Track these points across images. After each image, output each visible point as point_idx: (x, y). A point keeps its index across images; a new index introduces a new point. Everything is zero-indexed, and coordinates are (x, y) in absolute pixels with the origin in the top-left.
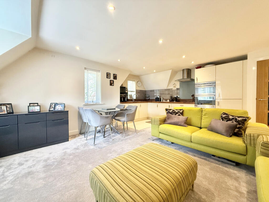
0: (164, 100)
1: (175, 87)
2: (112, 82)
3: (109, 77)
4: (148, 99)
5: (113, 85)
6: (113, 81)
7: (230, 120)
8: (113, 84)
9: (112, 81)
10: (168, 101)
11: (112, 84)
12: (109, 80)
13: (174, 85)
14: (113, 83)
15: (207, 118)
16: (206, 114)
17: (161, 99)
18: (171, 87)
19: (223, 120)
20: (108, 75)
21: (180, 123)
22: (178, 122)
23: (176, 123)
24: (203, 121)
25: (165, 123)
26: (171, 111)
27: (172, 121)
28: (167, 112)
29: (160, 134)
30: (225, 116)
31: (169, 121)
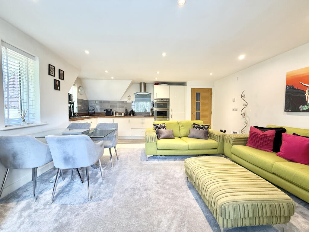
0: (117, 114)
1: (129, 99)
2: (57, 84)
3: (53, 73)
4: (94, 111)
5: (59, 89)
6: (59, 82)
7: (201, 128)
8: (59, 87)
9: (57, 82)
10: (123, 115)
11: (57, 86)
12: (53, 78)
13: (129, 98)
14: (59, 85)
15: (184, 128)
16: (183, 125)
17: (113, 113)
18: (125, 99)
19: (197, 129)
20: (51, 69)
21: (171, 136)
22: (170, 135)
23: (168, 137)
24: (181, 131)
25: (160, 138)
26: (159, 126)
27: (164, 136)
28: (155, 127)
29: (158, 151)
30: (196, 126)
31: (162, 136)
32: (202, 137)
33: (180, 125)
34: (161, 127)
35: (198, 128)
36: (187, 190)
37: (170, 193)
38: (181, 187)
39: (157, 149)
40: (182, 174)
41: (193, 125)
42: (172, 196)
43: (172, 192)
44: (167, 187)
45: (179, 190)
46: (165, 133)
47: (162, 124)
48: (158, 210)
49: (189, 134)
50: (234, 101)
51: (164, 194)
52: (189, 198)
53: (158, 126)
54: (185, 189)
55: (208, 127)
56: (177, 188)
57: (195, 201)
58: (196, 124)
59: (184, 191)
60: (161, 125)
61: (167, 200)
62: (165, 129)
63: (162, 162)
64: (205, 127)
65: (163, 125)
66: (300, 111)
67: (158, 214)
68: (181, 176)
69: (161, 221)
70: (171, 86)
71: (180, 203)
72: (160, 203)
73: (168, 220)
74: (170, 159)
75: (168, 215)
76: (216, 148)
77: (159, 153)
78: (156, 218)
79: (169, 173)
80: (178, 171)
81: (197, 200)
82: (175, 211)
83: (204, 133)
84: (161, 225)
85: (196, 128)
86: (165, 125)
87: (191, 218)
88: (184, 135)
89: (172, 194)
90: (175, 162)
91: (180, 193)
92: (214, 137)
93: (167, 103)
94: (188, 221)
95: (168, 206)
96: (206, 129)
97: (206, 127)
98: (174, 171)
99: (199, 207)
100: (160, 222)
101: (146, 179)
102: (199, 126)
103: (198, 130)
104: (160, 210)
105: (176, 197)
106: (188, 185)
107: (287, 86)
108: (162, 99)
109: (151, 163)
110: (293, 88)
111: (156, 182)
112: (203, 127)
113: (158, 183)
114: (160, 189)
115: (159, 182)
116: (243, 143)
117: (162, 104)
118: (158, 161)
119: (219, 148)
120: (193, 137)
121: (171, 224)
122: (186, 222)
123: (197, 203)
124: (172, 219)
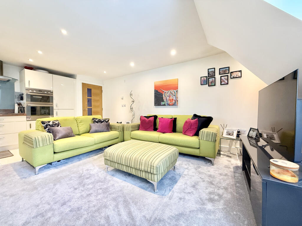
7: (102, 122)
15: (83, 124)
16: (81, 121)
21: (71, 134)
22: (69, 133)
23: (68, 135)
24: (80, 128)
25: (56, 139)
26: (51, 123)
27: (63, 134)
28: (44, 125)
29: (56, 155)
30: (97, 120)
31: (59, 135)
32: (105, 130)
33: (78, 121)
34: (55, 125)
35: (99, 122)
36: (111, 178)
37: (98, 190)
38: (105, 179)
39: (55, 153)
40: (97, 169)
41: (93, 119)
42: (102, 190)
43: (100, 188)
44: (91, 186)
45: (105, 182)
46: (63, 131)
47: (55, 121)
48: (98, 210)
49: (90, 130)
50: (122, 99)
51: (92, 193)
52: (118, 183)
53: (49, 123)
54: (110, 179)
55: (108, 120)
56: (102, 182)
57: (124, 182)
58: (96, 119)
59: (110, 181)
60: (53, 122)
61: (99, 197)
62: (61, 126)
63: (64, 168)
64: (105, 121)
65: (57, 122)
66: (161, 105)
67: (100, 213)
68: (98, 171)
69: (108, 216)
70: (55, 76)
71: (114, 190)
72: (94, 204)
73: (114, 210)
74: (72, 161)
75: (110, 207)
76: (118, 138)
77: (58, 157)
78: (101, 218)
79: (82, 173)
80: (92, 168)
81: (125, 181)
82: (114, 199)
83: (107, 126)
84: (110, 218)
85: (97, 122)
86: (59, 122)
87: (130, 195)
88: (84, 132)
89: (101, 189)
90: (81, 162)
91: (107, 184)
92: (115, 129)
93: (49, 97)
94: (130, 198)
95: (104, 200)
96: (107, 122)
97: (107, 120)
98: (88, 170)
99: (130, 184)
100: (107, 218)
101: (55, 193)
102: (99, 120)
103: (99, 124)
104: (99, 209)
105: (107, 188)
106: (110, 175)
107: (155, 90)
108: (40, 91)
109: (47, 174)
110: (158, 92)
111: (72, 189)
112: (104, 121)
113: (76, 189)
114: (83, 193)
115: (76, 187)
116: (137, 129)
117: (41, 97)
118: (57, 168)
119: (119, 138)
120: (96, 132)
121: (119, 211)
122: (129, 200)
123: (127, 183)
124: (117, 206)
